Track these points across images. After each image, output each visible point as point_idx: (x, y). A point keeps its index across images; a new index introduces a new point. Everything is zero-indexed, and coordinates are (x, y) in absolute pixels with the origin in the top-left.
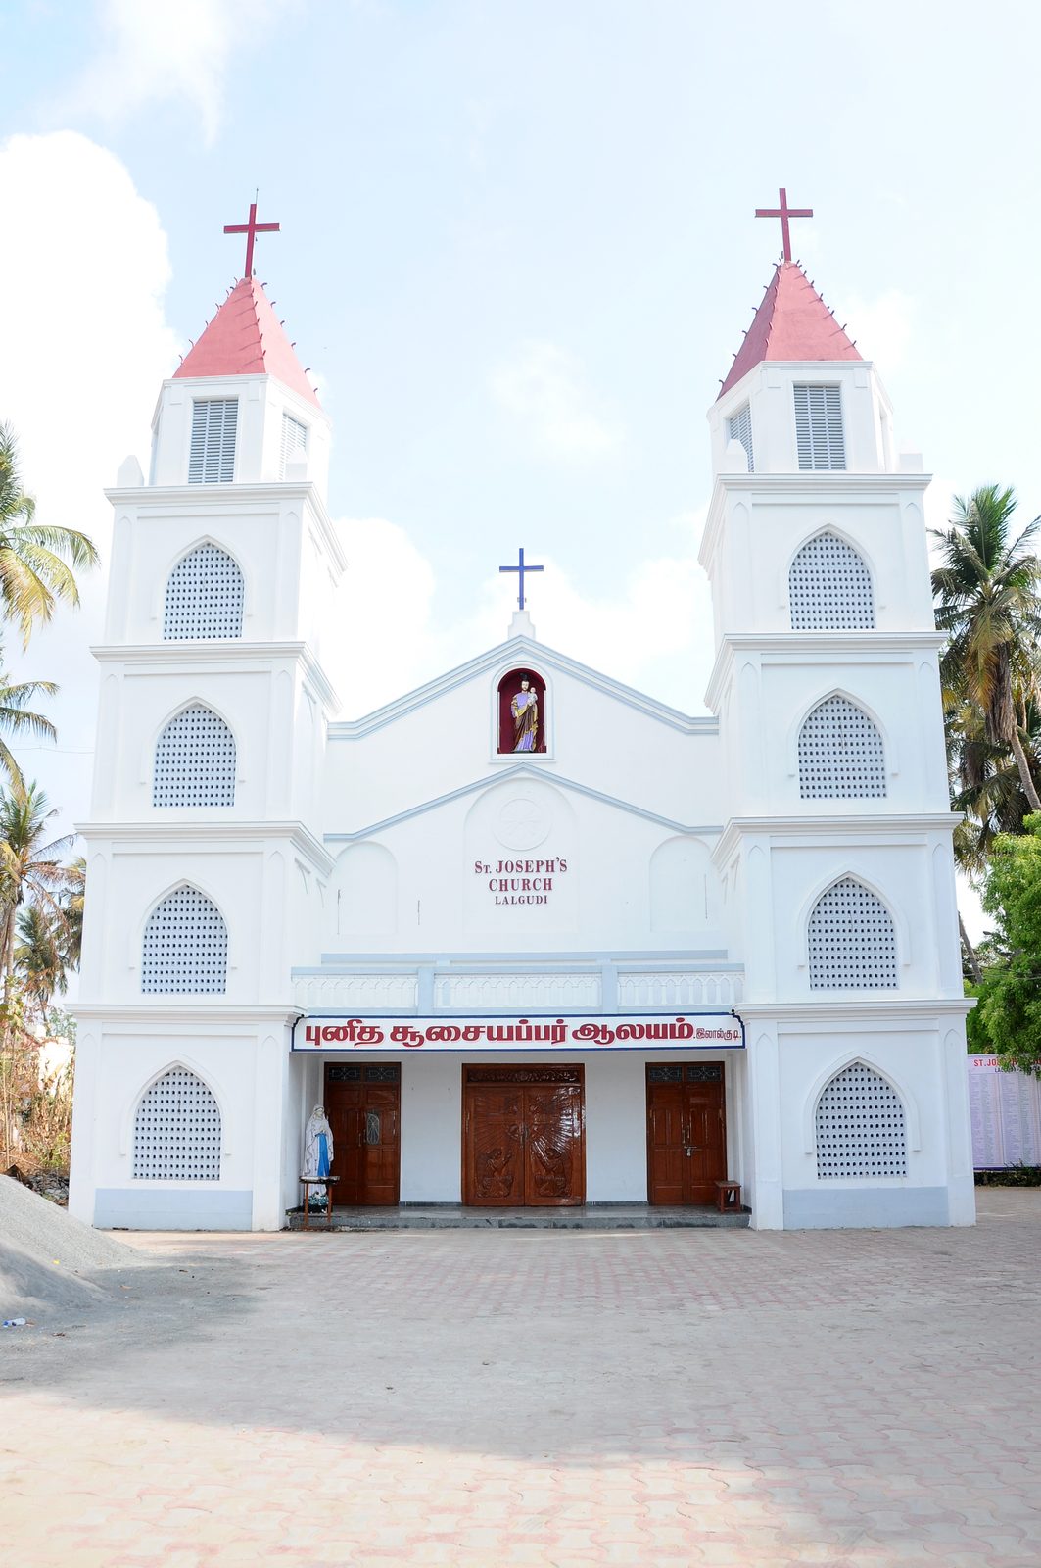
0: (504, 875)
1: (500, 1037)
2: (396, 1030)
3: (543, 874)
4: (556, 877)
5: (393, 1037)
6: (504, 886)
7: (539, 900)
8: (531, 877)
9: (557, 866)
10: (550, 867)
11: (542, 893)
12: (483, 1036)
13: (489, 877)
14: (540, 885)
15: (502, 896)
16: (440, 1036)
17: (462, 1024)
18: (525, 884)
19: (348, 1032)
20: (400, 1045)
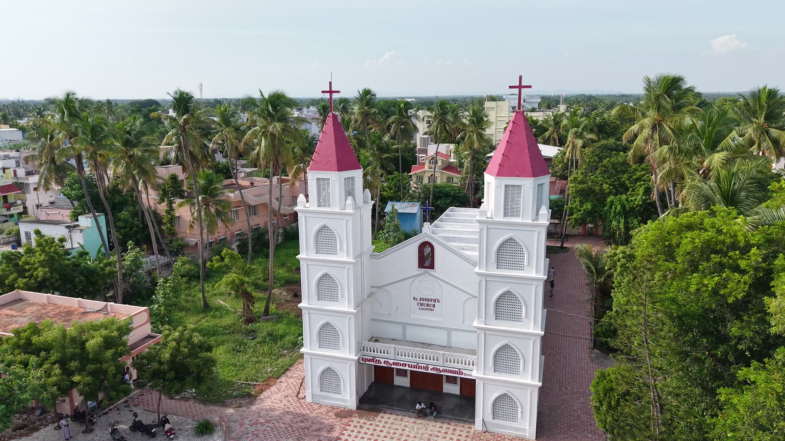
0: (421, 302)
1: (411, 367)
2: (385, 361)
3: (432, 303)
4: (436, 304)
5: (384, 363)
6: (421, 304)
7: (431, 310)
8: (429, 303)
9: (437, 301)
10: (435, 301)
11: (432, 308)
12: (407, 366)
13: (417, 302)
14: (432, 306)
15: (421, 307)
16: (396, 365)
17: (402, 363)
18: (428, 305)
19: (373, 360)
20: (386, 366)
